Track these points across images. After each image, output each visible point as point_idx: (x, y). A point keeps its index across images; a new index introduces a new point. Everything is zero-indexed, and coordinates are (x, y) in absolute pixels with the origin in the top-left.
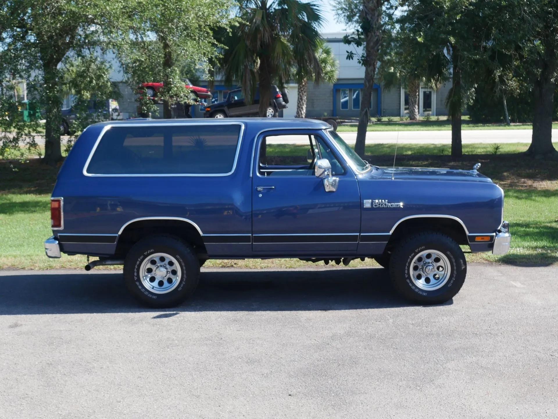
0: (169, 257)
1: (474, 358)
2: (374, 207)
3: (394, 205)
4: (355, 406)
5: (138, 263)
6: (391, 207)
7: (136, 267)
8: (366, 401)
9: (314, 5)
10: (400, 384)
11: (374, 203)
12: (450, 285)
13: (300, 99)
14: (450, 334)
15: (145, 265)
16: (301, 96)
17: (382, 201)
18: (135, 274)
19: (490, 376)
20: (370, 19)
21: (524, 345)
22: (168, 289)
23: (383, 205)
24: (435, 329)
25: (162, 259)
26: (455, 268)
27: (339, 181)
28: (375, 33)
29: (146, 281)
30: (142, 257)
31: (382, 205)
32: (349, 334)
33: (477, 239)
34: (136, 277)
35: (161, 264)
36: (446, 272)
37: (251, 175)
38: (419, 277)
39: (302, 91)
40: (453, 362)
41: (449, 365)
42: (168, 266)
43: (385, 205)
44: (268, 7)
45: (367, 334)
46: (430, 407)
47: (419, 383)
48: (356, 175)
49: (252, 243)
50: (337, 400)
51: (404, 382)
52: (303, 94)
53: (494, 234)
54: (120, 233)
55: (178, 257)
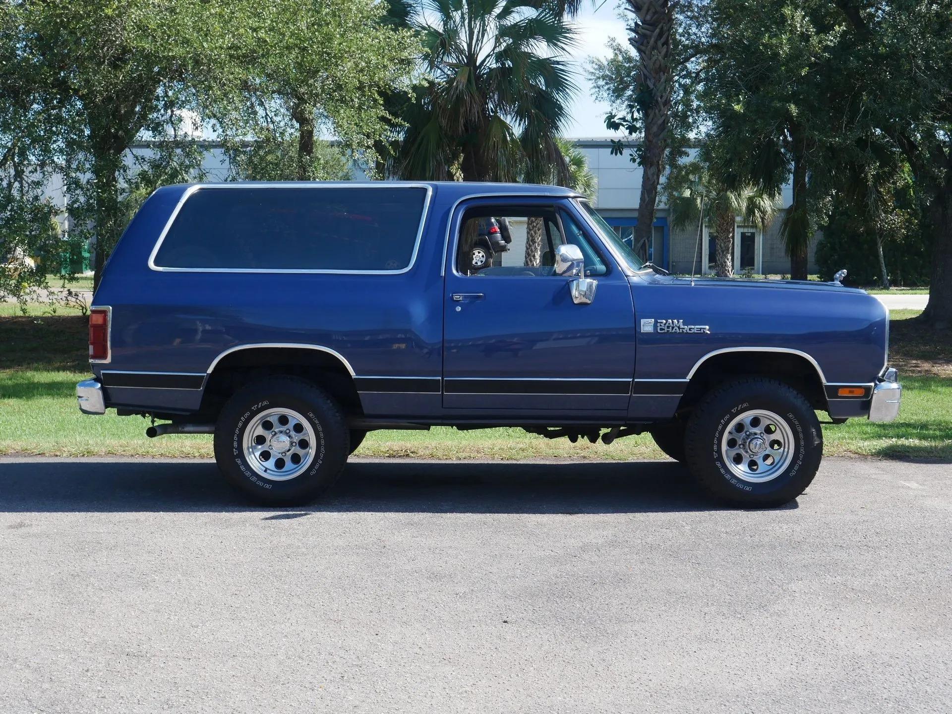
0: (295, 417)
1: (838, 577)
2: (659, 331)
3: (695, 328)
4: (623, 639)
5: (240, 424)
6: (688, 331)
7: (237, 431)
8: (643, 632)
9: (558, 63)
10: (706, 610)
11: (659, 324)
12: (793, 473)
13: (531, 241)
14: (794, 546)
15: (254, 429)
16: (532, 236)
17: (673, 322)
18: (235, 444)
19: (869, 601)
20: (651, 86)
21: (928, 562)
22: (292, 472)
23: (675, 328)
24: (767, 539)
25: (283, 420)
26: (802, 443)
27: (598, 286)
28: (660, 111)
29: (253, 456)
30: (247, 414)
31: (673, 328)
32: (613, 544)
33: (841, 393)
34: (236, 449)
35: (281, 429)
36: (786, 450)
37: (443, 274)
38: (738, 460)
39: (534, 227)
40: (800, 582)
41: (793, 586)
42: (293, 433)
43: (679, 328)
44: (478, 64)
45: (644, 544)
46: (761, 641)
47: (739, 609)
48: (627, 276)
49: (443, 393)
50: (590, 629)
51: (713, 608)
52: (535, 233)
53: (872, 384)
54: (210, 371)
55: (311, 415)
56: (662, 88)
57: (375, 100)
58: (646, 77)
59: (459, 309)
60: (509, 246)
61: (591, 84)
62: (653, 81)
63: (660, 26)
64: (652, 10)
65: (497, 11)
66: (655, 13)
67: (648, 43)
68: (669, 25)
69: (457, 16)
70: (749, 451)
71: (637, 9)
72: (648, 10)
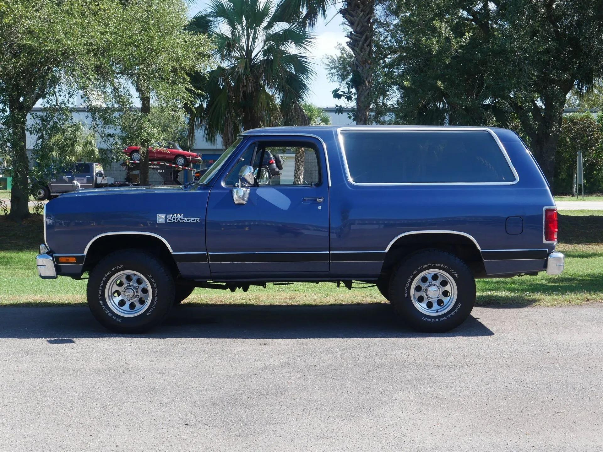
1: (429, 389)
4: (264, 437)
8: (280, 431)
9: (303, 57)
10: (331, 413)
13: (297, 169)
14: (406, 366)
16: (298, 166)
19: (445, 406)
20: (360, 72)
21: (493, 377)
24: (389, 361)
28: (366, 87)
32: (284, 365)
39: (299, 160)
40: (402, 392)
41: (396, 396)
44: (252, 57)
45: (306, 365)
46: (361, 437)
47: (354, 413)
50: (244, 429)
51: (336, 412)
52: (300, 164)
56: (366, 73)
57: (184, 79)
58: (357, 66)
60: (281, 172)
61: (327, 72)
62: (361, 68)
63: (365, 35)
64: (361, 24)
65: (264, 24)
66: (363, 26)
67: (358, 45)
68: (371, 34)
69: (239, 27)
71: (352, 24)
72: (358, 25)
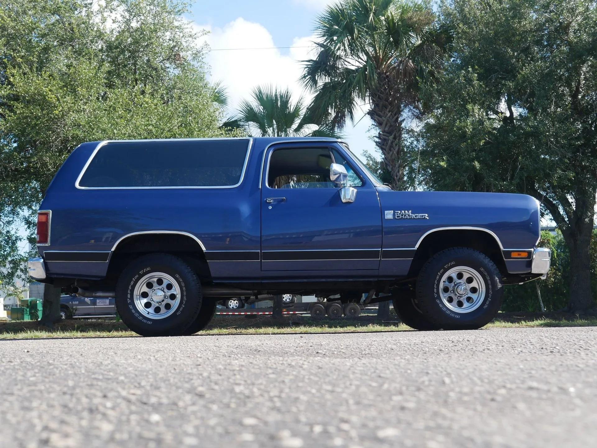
0: (168, 278)
2: (396, 218)
3: (419, 216)
5: (132, 283)
6: (415, 218)
7: (130, 288)
11: (396, 214)
12: (486, 307)
15: (141, 287)
17: (405, 212)
18: (129, 296)
20: (390, 170)
22: (164, 314)
23: (407, 215)
25: (160, 281)
26: (490, 286)
27: (357, 193)
28: (396, 184)
30: (137, 276)
31: (405, 215)
33: (514, 255)
34: (129, 299)
35: (158, 288)
36: (481, 293)
37: (260, 187)
38: (450, 301)
42: (166, 290)
43: (409, 215)
48: (375, 186)
49: (261, 260)
53: (532, 250)
54: (113, 249)
55: (178, 276)
56: (397, 171)
58: (386, 165)
59: (270, 207)
62: (391, 167)
63: (393, 134)
64: (389, 124)
66: (391, 126)
67: (387, 144)
68: (399, 133)
70: (457, 293)
71: (379, 124)
72: (386, 125)
